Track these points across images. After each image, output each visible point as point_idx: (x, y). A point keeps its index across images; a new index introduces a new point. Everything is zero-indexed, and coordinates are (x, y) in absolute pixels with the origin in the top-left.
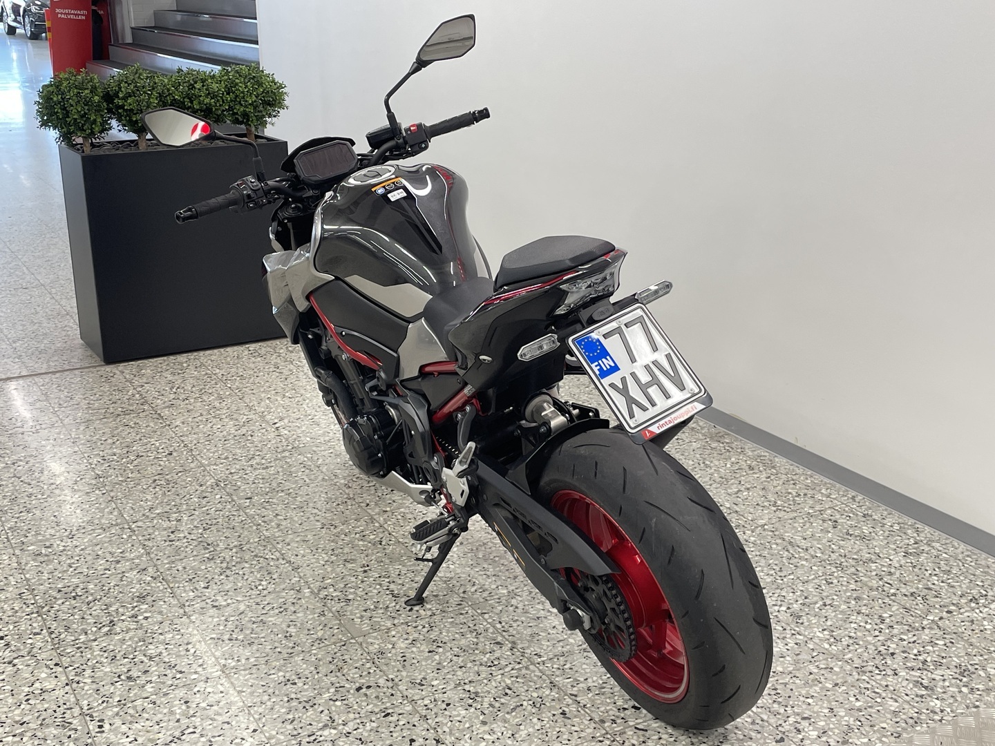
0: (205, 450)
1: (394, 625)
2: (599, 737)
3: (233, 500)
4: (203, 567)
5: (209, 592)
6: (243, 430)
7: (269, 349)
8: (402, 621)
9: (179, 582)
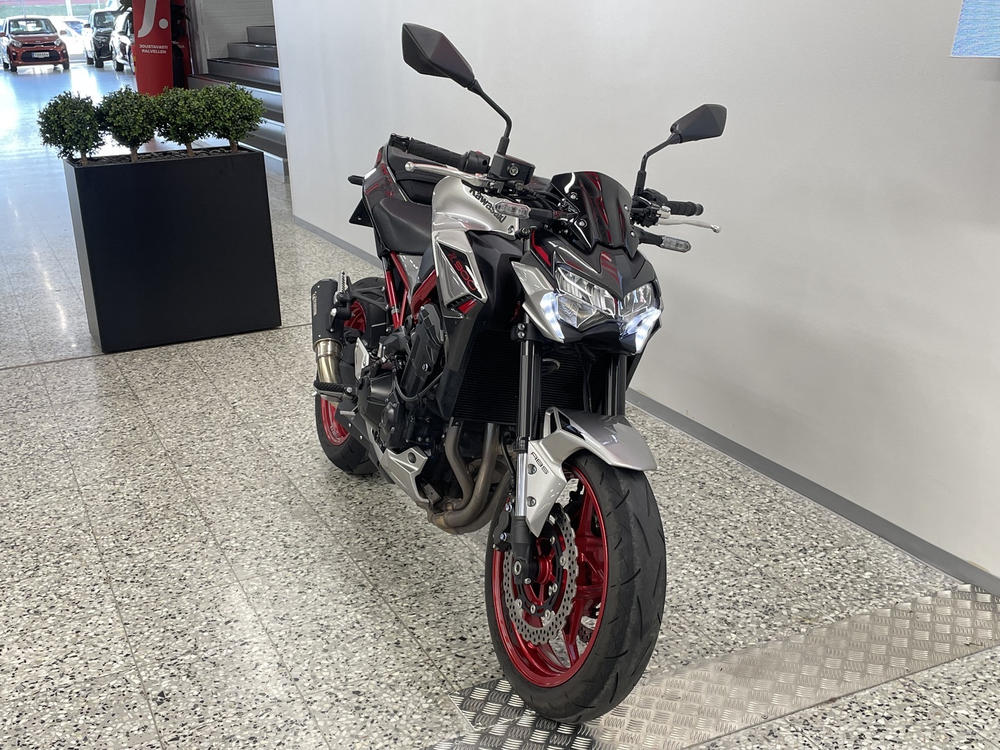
0: (165, 426)
1: (277, 570)
2: (422, 662)
3: (175, 468)
4: (130, 523)
5: (127, 543)
6: (204, 409)
7: (251, 340)
8: (285, 567)
9: (105, 535)
